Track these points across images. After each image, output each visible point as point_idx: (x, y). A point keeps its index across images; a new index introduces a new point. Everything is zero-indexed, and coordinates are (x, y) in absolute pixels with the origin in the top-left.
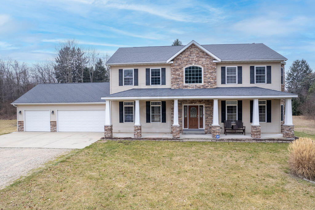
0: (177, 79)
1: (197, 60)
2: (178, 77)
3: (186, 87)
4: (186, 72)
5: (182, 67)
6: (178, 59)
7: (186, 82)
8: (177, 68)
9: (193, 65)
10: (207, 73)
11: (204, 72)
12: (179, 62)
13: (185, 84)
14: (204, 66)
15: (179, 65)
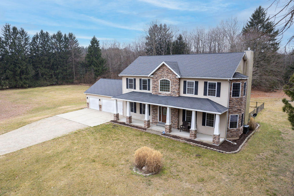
0: (155, 88)
1: (167, 75)
2: (155, 86)
3: (160, 94)
4: (161, 83)
5: (158, 80)
6: (156, 74)
7: (161, 90)
8: (155, 80)
9: (164, 79)
10: (172, 85)
11: (171, 85)
12: (156, 76)
13: (160, 92)
14: (171, 80)
15: (156, 78)
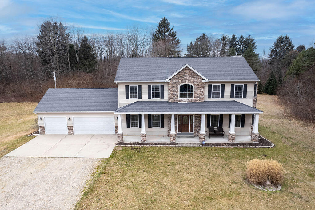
0: (173, 94)
1: (189, 80)
3: (180, 101)
6: (175, 78)
7: (181, 97)
9: (186, 83)
10: (197, 90)
12: (175, 81)
14: (195, 84)
15: (175, 83)
